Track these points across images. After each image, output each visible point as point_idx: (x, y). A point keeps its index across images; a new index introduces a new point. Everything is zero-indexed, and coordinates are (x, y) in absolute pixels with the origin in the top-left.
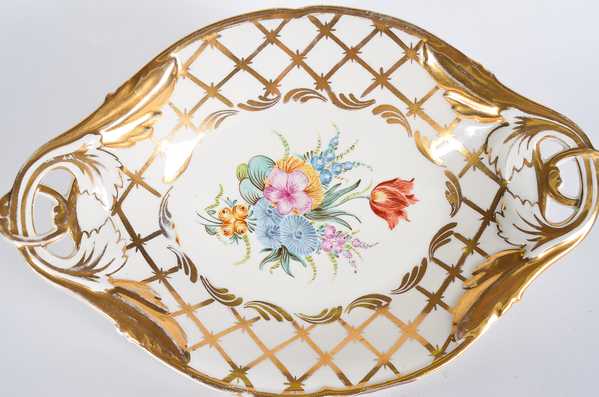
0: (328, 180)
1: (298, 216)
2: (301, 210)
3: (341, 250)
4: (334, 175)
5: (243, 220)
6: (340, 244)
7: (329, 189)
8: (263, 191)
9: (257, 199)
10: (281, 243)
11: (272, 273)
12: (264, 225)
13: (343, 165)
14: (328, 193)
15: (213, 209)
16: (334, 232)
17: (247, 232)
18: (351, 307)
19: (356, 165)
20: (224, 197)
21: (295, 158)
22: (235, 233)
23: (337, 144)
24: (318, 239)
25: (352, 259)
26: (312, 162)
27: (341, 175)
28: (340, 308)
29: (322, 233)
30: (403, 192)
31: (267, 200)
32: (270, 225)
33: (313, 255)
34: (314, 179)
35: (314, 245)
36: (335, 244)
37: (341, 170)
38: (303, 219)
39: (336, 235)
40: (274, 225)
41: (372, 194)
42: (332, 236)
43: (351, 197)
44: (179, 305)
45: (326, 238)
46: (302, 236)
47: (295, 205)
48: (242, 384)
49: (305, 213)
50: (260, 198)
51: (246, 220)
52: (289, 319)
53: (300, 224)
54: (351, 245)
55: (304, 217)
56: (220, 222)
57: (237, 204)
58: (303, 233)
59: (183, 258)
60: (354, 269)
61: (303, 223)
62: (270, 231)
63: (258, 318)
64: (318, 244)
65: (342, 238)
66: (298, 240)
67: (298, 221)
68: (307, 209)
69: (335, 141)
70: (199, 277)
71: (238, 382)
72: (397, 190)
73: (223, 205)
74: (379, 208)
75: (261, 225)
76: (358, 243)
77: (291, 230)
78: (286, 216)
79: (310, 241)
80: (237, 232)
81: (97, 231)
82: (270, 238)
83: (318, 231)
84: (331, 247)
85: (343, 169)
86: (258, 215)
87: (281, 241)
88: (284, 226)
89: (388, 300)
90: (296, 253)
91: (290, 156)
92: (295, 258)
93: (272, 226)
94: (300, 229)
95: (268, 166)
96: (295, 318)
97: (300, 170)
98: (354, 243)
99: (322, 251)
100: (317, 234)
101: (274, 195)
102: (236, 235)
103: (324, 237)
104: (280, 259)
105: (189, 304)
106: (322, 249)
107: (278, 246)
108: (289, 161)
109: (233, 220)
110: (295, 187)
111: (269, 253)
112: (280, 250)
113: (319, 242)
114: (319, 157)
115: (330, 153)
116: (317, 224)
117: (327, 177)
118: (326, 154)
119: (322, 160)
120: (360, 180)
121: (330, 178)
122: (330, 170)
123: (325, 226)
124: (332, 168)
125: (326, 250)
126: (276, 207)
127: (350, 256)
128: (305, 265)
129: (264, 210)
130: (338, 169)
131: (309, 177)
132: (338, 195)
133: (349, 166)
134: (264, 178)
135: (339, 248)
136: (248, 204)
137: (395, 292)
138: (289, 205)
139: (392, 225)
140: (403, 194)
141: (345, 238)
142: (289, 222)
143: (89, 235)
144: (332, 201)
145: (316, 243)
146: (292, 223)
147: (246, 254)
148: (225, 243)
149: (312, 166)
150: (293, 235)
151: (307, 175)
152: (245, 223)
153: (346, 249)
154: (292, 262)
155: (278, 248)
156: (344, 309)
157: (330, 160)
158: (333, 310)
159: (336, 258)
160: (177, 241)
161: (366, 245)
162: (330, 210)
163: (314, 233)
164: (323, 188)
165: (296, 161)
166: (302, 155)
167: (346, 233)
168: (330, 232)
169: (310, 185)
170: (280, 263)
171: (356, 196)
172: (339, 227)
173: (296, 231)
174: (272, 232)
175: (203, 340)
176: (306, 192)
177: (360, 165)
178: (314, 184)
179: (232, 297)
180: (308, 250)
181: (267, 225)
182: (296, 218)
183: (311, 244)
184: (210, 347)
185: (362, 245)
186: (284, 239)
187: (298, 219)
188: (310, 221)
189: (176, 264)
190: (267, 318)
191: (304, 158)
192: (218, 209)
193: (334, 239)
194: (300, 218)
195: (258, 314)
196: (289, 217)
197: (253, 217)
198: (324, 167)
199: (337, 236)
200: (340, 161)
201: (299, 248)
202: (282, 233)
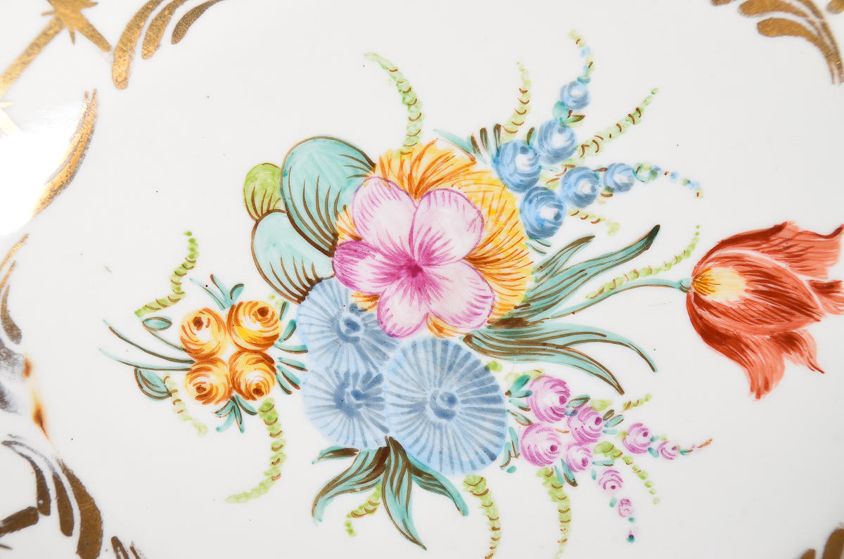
0: (548, 225)
1: (446, 344)
2: (456, 321)
3: (584, 462)
4: (569, 207)
5: (260, 352)
6: (584, 439)
7: (551, 252)
8: (329, 254)
9: (309, 280)
10: (385, 430)
11: (351, 531)
12: (332, 371)
13: (601, 174)
14: (549, 267)
15: (163, 313)
16: (562, 400)
17: (275, 393)
19: (644, 174)
20: (200, 273)
21: (442, 146)
22: (235, 393)
23: (582, 102)
24: (511, 421)
25: (620, 494)
26: (497, 160)
27: (593, 209)
29: (524, 402)
30: (805, 270)
31: (342, 286)
32: (352, 371)
33: (492, 473)
34: (503, 218)
35: (496, 439)
36: (566, 439)
37: (593, 189)
38: (462, 354)
39: (570, 410)
40: (363, 372)
41: (697, 275)
42: (557, 414)
43: (625, 284)
45: (534, 420)
46: (457, 408)
47: (435, 306)
49: (468, 331)
50: (319, 280)
51: (272, 352)
53: (450, 368)
54: (619, 446)
55: (466, 348)
56: (185, 356)
57: (243, 297)
58: (459, 399)
59: (54, 476)
60: (625, 527)
61: (460, 365)
62: (349, 390)
64: (508, 439)
65: (591, 422)
66: (444, 421)
67: (443, 359)
68: (477, 321)
69: (577, 92)
70: (106, 543)
72: (783, 265)
73: (195, 300)
74: (720, 323)
75: (321, 370)
76: (642, 440)
77: (421, 386)
78: (405, 342)
79: (481, 427)
80: (240, 392)
82: (350, 412)
83: (509, 393)
84: (553, 448)
85: (601, 189)
86: (312, 337)
87: (386, 424)
88: (396, 373)
90: (433, 467)
91: (424, 140)
92: (432, 483)
93: (356, 375)
94: (452, 386)
95: (351, 172)
97: (455, 188)
98: (630, 440)
99: (521, 463)
100: (508, 404)
101: (366, 271)
102: (237, 400)
103: (530, 416)
104: (380, 485)
106: (521, 457)
107: (373, 442)
108: (419, 158)
109: (227, 351)
110: (438, 244)
111: (345, 463)
112: (383, 454)
113: (511, 430)
114: (520, 145)
115: (560, 131)
116: (506, 371)
117: (547, 213)
118: (545, 136)
119: (530, 155)
120: (656, 230)
121: (558, 217)
122: (558, 190)
123: (533, 376)
124: (564, 183)
125: (534, 459)
126: (374, 311)
127: (613, 481)
128: (462, 509)
129: (333, 321)
130: (584, 188)
131: (484, 212)
132: (581, 275)
133: (620, 178)
134: (336, 213)
135: (577, 455)
136: (280, 299)
138: (415, 303)
139: (761, 382)
140: (804, 279)
141: (598, 421)
142: (413, 360)
144: (562, 294)
145: (501, 435)
146: (423, 366)
148: (201, 429)
149: (495, 176)
150: (428, 407)
151: (478, 205)
152: (268, 361)
153: (600, 457)
154: (420, 496)
155: (374, 448)
157: (557, 156)
159: (567, 487)
160: (39, 418)
161: (668, 447)
162: (551, 323)
163: (497, 400)
164: (530, 250)
165: (445, 158)
166: (464, 137)
167: (604, 404)
168: (549, 399)
169: (489, 240)
170: (380, 500)
171: (642, 279)
172: (581, 383)
173: (436, 392)
174: (357, 395)
176: (476, 260)
177: (661, 177)
178: (502, 237)
180: (473, 456)
181: (342, 370)
182: (439, 347)
183: (484, 438)
185: (655, 445)
186: (395, 420)
187: (445, 351)
188: (485, 360)
191: (470, 147)
192: (180, 314)
193: (561, 424)
194: (450, 349)
196: (414, 346)
197: (294, 342)
198: (535, 181)
199: (574, 413)
200: (592, 161)
201: (445, 451)
202: (389, 399)
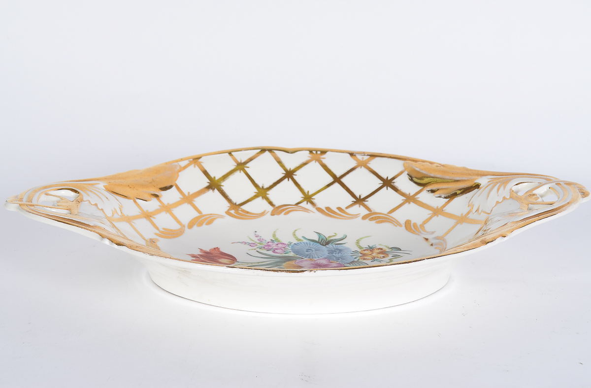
2: (306, 260)
3: (268, 242)
5: (364, 255)
18: (263, 214)
25: (259, 238)
28: (272, 214)
32: (337, 254)
33: (295, 241)
36: (274, 244)
40: (334, 254)
44: (418, 199)
48: (359, 157)
52: (319, 210)
54: (258, 244)
59: (420, 232)
60: (257, 233)
62: (338, 252)
63: (347, 208)
64: (290, 246)
67: (310, 256)
70: (404, 225)
71: (363, 158)
76: (252, 245)
81: (498, 203)
82: (337, 249)
84: (277, 245)
89: (228, 213)
90: (312, 243)
93: (336, 254)
96: (314, 209)
99: (287, 243)
102: (371, 249)
103: (284, 249)
105: (409, 203)
107: (330, 246)
109: (374, 255)
128: (304, 237)
137: (222, 217)
140: (201, 259)
141: (264, 248)
143: (504, 198)
147: (360, 242)
152: (361, 254)
154: (316, 238)
156: (269, 213)
158: (279, 213)
159: (274, 239)
160: (427, 239)
161: (244, 243)
170: (327, 238)
175: (394, 181)
179: (371, 219)
180: (301, 244)
181: (340, 254)
182: (311, 257)
184: (387, 177)
188: (297, 256)
189: (425, 226)
190: (339, 209)
193: (274, 248)
194: (308, 257)
195: (348, 211)
201: (309, 245)
